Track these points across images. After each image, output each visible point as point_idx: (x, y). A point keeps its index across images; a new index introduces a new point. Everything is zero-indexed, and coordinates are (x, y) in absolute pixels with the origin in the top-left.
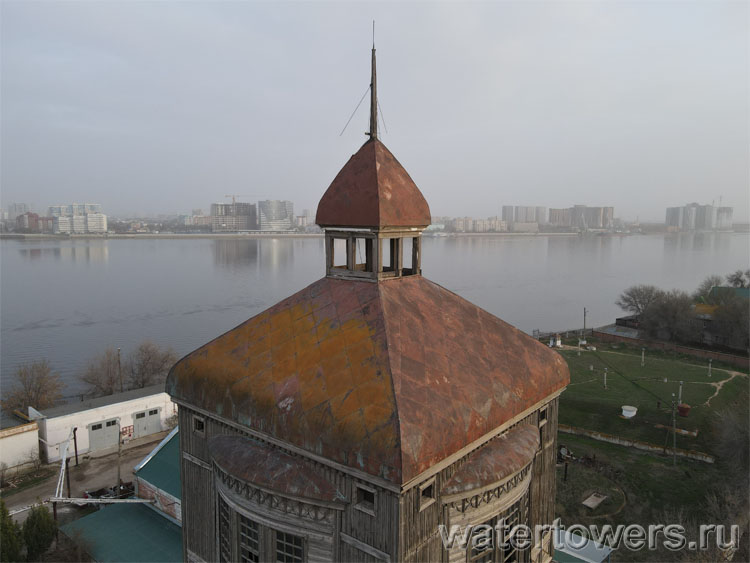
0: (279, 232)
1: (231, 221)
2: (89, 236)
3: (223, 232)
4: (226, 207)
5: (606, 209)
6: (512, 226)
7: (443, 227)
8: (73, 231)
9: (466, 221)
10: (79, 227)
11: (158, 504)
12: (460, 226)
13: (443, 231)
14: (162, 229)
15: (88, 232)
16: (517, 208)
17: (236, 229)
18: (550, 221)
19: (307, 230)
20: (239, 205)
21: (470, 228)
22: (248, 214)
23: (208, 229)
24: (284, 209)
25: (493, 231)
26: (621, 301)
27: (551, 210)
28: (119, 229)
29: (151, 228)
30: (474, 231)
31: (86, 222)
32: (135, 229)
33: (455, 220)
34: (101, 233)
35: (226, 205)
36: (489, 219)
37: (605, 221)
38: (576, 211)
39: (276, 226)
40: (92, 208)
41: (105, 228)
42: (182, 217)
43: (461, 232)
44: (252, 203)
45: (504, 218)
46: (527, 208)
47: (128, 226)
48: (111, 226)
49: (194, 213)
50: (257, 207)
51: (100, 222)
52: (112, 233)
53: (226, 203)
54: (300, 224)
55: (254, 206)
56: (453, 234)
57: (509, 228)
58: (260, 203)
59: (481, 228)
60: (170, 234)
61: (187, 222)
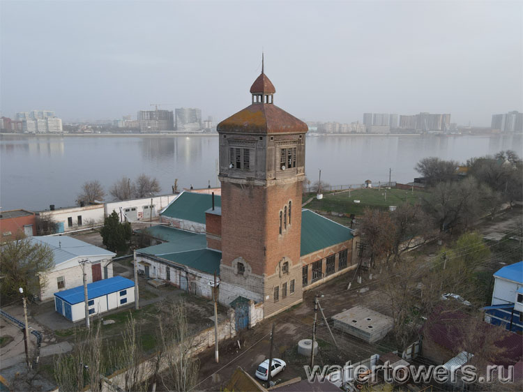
0: (192, 133)
1: (154, 124)
2: (49, 135)
3: (149, 133)
4: (151, 113)
5: (444, 116)
6: (370, 128)
7: (316, 129)
8: (37, 132)
9: (334, 125)
10: (42, 129)
11: (172, 225)
12: (329, 128)
13: (316, 132)
14: (103, 130)
15: (48, 132)
16: (375, 115)
17: (158, 131)
18: (400, 125)
19: (212, 130)
20: (160, 112)
21: (337, 129)
22: (167, 119)
23: (137, 130)
24: (195, 116)
25: (355, 132)
26: (418, 167)
27: (401, 116)
28: (71, 130)
29: (95, 129)
30: (340, 132)
31: (47, 124)
32: (83, 130)
33: (326, 123)
34: (58, 133)
35: (151, 112)
36: (353, 123)
37: (443, 125)
38: (420, 117)
39: (188, 127)
40: (49, 114)
41: (61, 129)
42: (116, 122)
43: (329, 133)
44: (170, 111)
45: (364, 123)
46: (383, 115)
47: (77, 128)
48: (65, 128)
49: (124, 118)
50: (174, 113)
51: (57, 124)
52: (66, 133)
53: (151, 110)
54: (207, 127)
55: (172, 112)
56: (323, 135)
57: (367, 131)
58: (176, 110)
59: (345, 130)
60: (109, 133)
61: (121, 125)
